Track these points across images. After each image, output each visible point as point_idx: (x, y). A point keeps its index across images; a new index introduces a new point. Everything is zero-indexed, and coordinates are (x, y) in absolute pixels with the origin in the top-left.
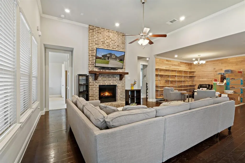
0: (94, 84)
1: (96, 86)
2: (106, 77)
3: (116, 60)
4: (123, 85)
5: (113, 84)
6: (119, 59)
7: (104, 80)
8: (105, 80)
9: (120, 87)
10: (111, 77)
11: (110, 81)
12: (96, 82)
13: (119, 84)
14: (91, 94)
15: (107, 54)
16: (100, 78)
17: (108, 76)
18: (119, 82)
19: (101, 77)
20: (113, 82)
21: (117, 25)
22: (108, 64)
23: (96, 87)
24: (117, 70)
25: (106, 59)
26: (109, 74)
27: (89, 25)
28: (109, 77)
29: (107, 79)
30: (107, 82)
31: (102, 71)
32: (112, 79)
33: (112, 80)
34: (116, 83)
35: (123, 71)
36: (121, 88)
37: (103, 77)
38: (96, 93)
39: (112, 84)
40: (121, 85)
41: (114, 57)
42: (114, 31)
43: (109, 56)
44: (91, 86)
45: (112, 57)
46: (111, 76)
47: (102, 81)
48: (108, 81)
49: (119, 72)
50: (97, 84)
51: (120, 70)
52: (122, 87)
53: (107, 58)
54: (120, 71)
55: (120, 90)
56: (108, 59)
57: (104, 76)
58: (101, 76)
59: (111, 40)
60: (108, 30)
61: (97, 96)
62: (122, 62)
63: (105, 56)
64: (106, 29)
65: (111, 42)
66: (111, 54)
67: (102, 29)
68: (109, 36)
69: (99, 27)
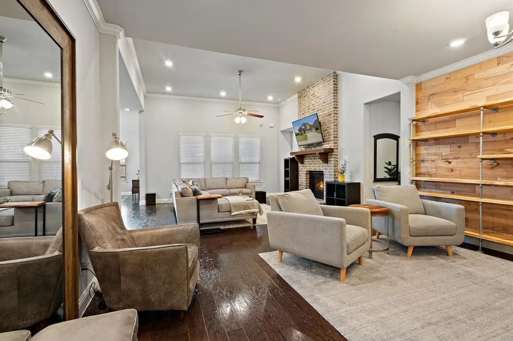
0: (303, 169)
1: (304, 171)
2: (312, 159)
3: (312, 132)
4: (331, 172)
5: (318, 169)
6: (314, 129)
8: (311, 163)
9: (327, 174)
11: (316, 164)
12: (304, 166)
13: (326, 169)
14: (301, 183)
15: (301, 127)
17: (313, 156)
19: (307, 159)
20: (319, 166)
21: (298, 80)
22: (308, 139)
23: (304, 173)
27: (298, 93)
28: (314, 159)
29: (313, 161)
31: (308, 150)
33: (318, 163)
34: (322, 168)
35: (331, 146)
36: (329, 177)
37: (309, 159)
38: (304, 181)
40: (329, 172)
41: (309, 128)
44: (300, 171)
45: (307, 128)
47: (309, 165)
48: (314, 164)
49: (324, 148)
50: (305, 169)
52: (329, 175)
53: (303, 132)
55: (327, 180)
56: (305, 133)
57: (310, 157)
58: (308, 157)
59: (317, 98)
60: (313, 84)
61: (304, 186)
62: (319, 131)
63: (300, 130)
64: (311, 86)
65: (316, 101)
66: (304, 124)
67: (307, 90)
68: (314, 94)
69: (305, 89)
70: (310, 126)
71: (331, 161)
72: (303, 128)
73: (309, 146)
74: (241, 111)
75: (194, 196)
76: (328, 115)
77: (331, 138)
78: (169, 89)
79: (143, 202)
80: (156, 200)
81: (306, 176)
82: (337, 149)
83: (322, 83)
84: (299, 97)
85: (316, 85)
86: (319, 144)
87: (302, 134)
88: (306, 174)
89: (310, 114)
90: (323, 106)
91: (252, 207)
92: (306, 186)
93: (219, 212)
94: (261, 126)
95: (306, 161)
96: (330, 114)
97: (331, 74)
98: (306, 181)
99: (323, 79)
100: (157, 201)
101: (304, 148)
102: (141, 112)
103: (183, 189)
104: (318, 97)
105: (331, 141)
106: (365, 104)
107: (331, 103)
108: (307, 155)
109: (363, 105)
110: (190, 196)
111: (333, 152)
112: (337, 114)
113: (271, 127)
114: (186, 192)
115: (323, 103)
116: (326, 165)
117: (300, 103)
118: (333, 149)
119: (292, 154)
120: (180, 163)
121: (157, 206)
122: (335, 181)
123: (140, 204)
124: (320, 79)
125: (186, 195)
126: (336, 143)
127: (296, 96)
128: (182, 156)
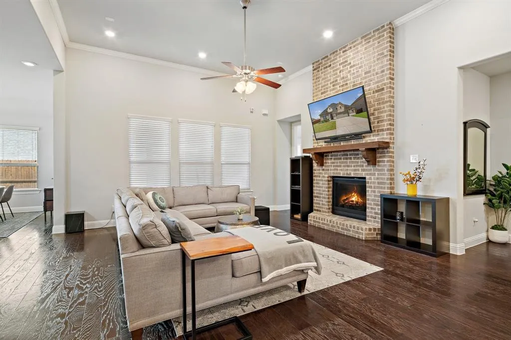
0: (320, 173)
1: (324, 177)
2: (341, 159)
3: (349, 116)
4: (382, 178)
5: (354, 174)
6: (354, 111)
7: (337, 166)
8: (339, 164)
9: (374, 183)
10: (351, 158)
11: (348, 166)
12: (323, 170)
13: (371, 174)
14: (317, 193)
15: (327, 109)
16: (329, 161)
17: (344, 155)
18: (371, 170)
19: (332, 158)
20: (355, 170)
21: (328, 34)
22: (336, 129)
23: (323, 179)
24: (364, 137)
25: (328, 120)
26: (345, 152)
27: (313, 64)
28: (347, 159)
29: (342, 163)
30: (341, 170)
31: (332, 145)
32: (353, 162)
33: (353, 165)
34: (364, 172)
35: (383, 138)
36: (378, 187)
37: (334, 159)
38: (324, 191)
39: (352, 176)
40: (378, 178)
41: (343, 110)
42: (358, 40)
43: (331, 110)
44: (315, 176)
45: (339, 111)
46: (350, 155)
47: (333, 168)
48: (345, 166)
49: (369, 141)
50: (325, 174)
51: (372, 138)
52: (379, 183)
53: (329, 117)
54: (374, 140)
55: (374, 192)
56: (332, 118)
57: (337, 155)
58: (332, 156)
59: (351, 67)
60: (344, 47)
61: (324, 198)
62: (365, 113)
63: (324, 114)
64: (340, 50)
65: (350, 72)
66: (334, 106)
67: (332, 56)
68: (346, 61)
69: (327, 57)
70: (346, 107)
71: (383, 161)
72: (330, 110)
73: (335, 139)
74: (248, 71)
75: (173, 242)
76: (377, 91)
77: (384, 125)
78: (110, 34)
79: (59, 228)
80: (86, 223)
81: (329, 184)
82: (393, 143)
83: (364, 43)
84: (313, 71)
85: (351, 48)
86: (358, 136)
87: (326, 121)
88: (329, 181)
89: (337, 92)
90: (366, 78)
91: (301, 257)
92: (329, 198)
93: (233, 276)
94: (252, 112)
95: (329, 162)
96: (383, 89)
97: (383, 26)
98: (329, 191)
99: (366, 36)
100: (87, 225)
101: (325, 142)
102: (58, 71)
103: (144, 227)
104: (354, 66)
105: (382, 130)
106: (460, 68)
107: (383, 71)
108: (331, 152)
109: (457, 69)
110: (164, 245)
111: (388, 147)
112: (393, 89)
113: (265, 115)
114: (152, 237)
115: (366, 73)
116: (371, 167)
117: (316, 79)
118: (388, 143)
119: (305, 151)
120: (130, 162)
121: (86, 234)
122: (391, 193)
123: (54, 232)
124: (360, 38)
125: (153, 243)
126: (392, 134)
127: (311, 68)
128: (133, 150)
